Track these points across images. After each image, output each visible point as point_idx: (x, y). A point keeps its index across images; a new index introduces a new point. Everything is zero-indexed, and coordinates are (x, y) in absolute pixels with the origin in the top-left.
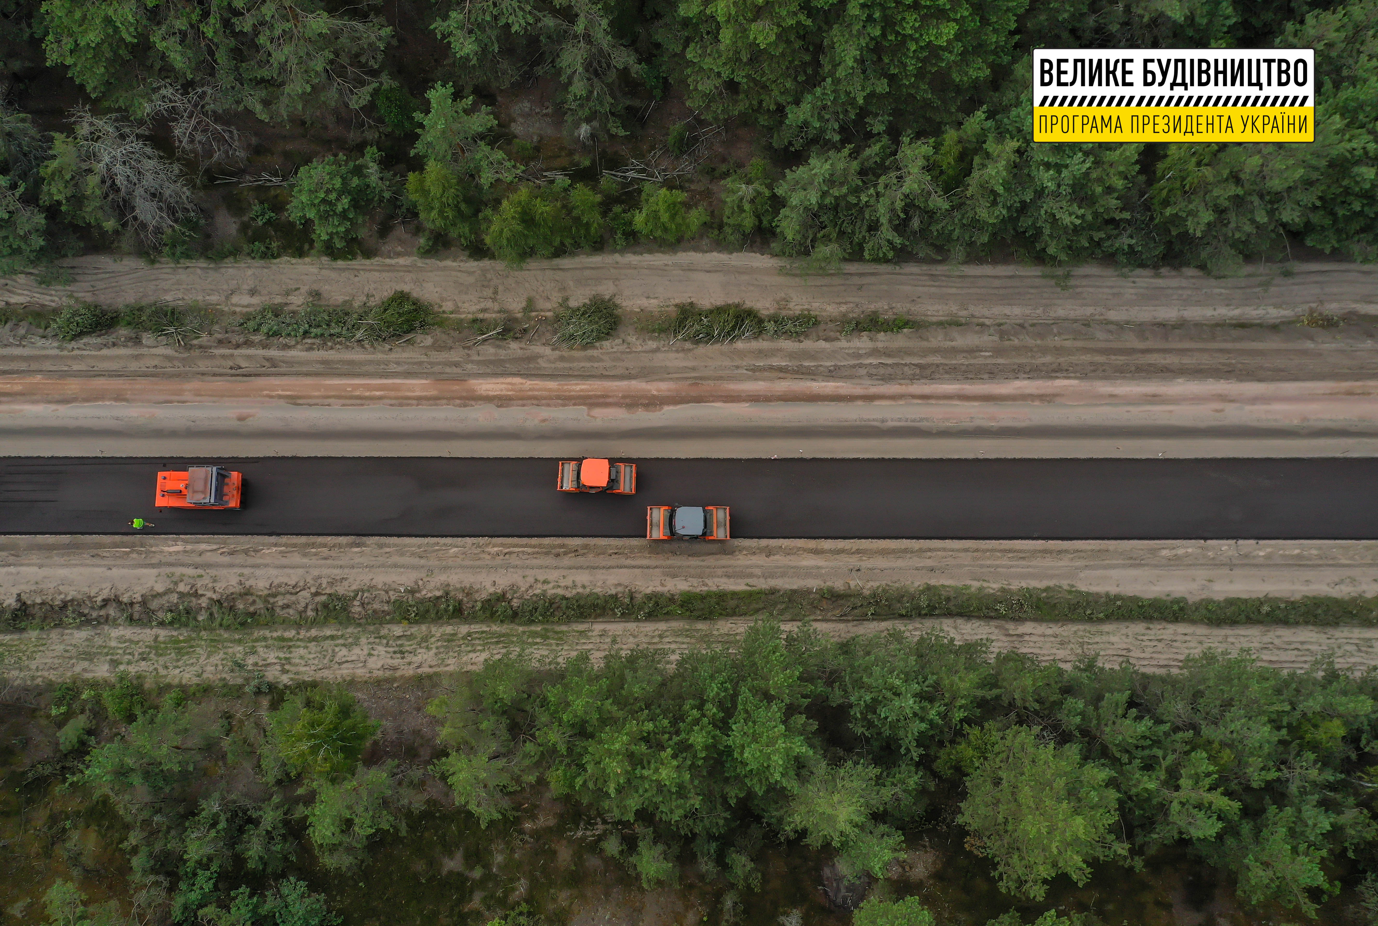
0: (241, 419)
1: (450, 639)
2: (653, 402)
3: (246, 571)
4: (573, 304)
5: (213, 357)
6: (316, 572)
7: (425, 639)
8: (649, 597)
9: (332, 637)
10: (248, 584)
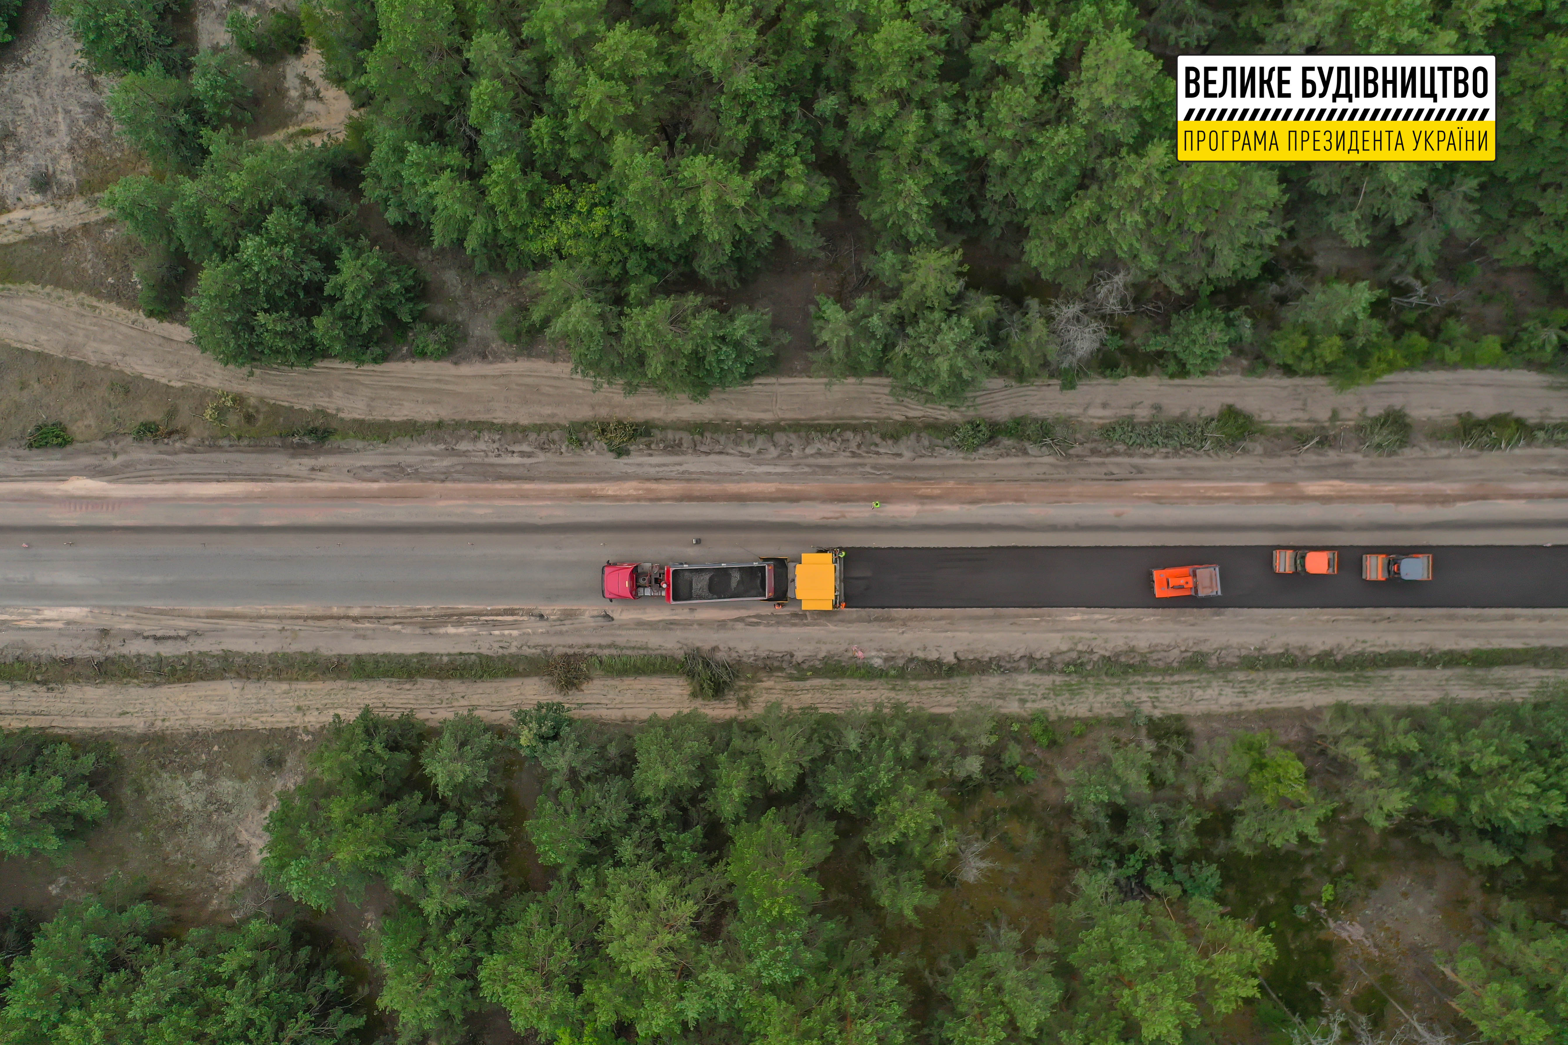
0: (1118, 515)
1: (1282, 682)
2: (1446, 500)
3: (1131, 635)
4: (1371, 413)
5: (1089, 464)
6: (1185, 636)
7: (1263, 683)
8: (1446, 653)
9: (1190, 682)
10: (1132, 644)
